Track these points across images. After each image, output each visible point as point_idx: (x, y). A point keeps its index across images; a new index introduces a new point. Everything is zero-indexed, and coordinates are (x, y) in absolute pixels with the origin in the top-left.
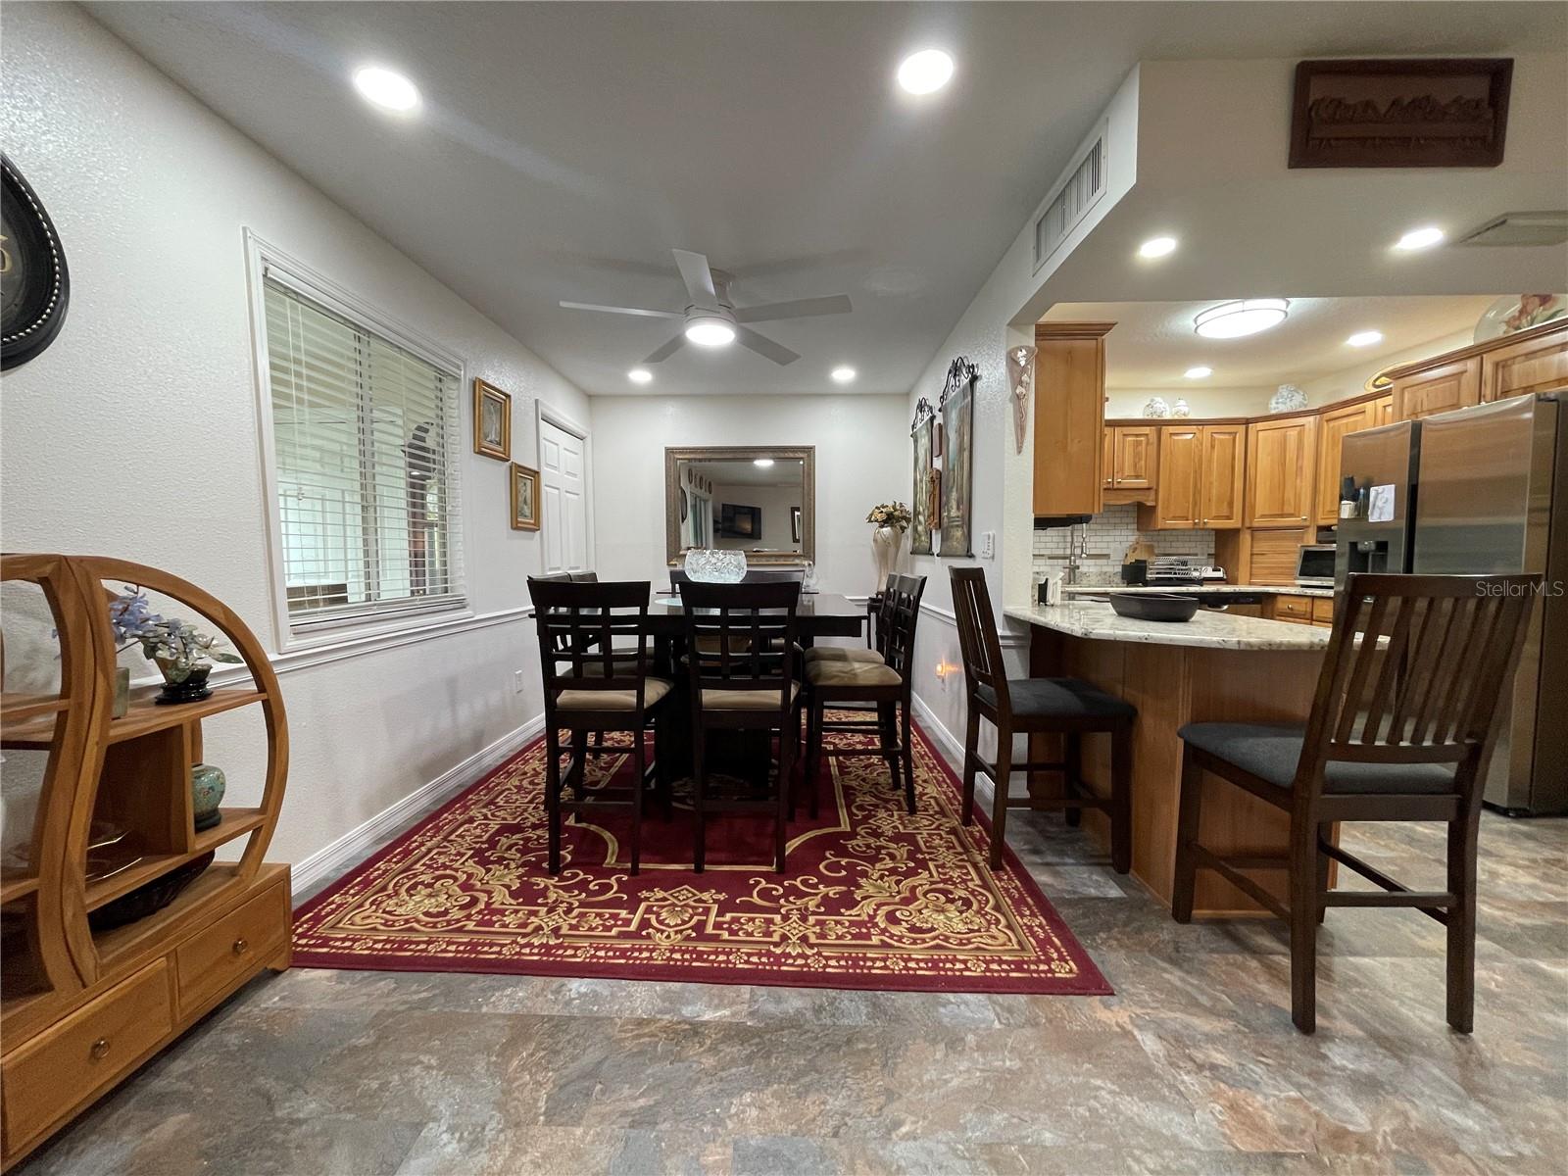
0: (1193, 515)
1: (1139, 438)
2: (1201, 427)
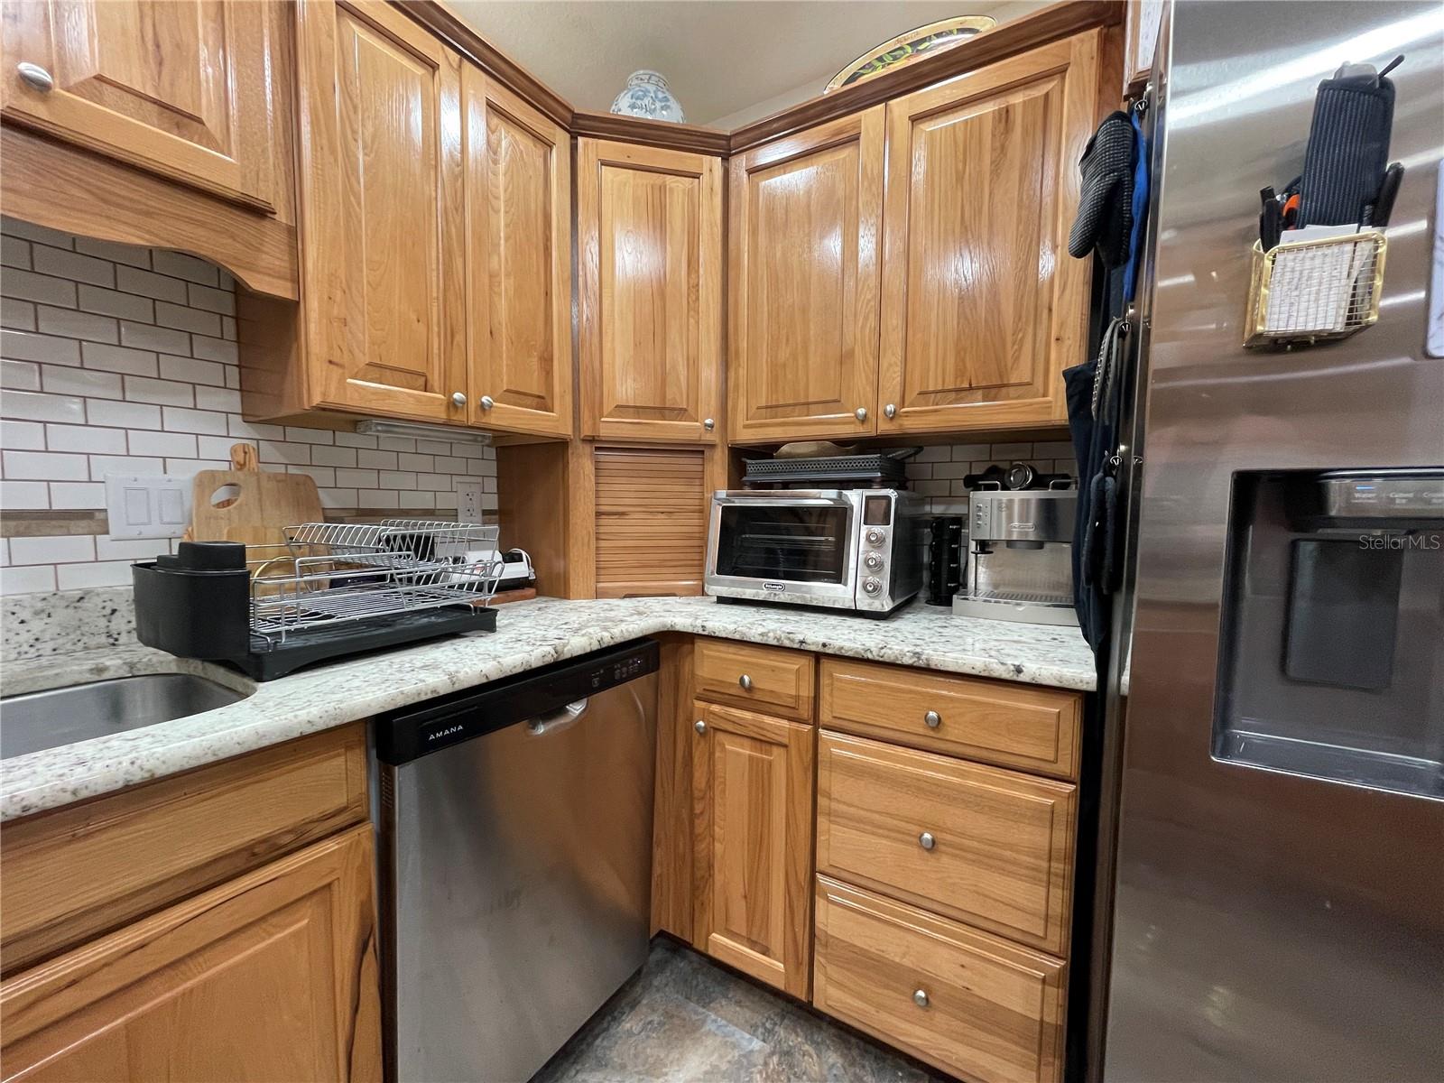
0: (446, 375)
2: (454, 57)
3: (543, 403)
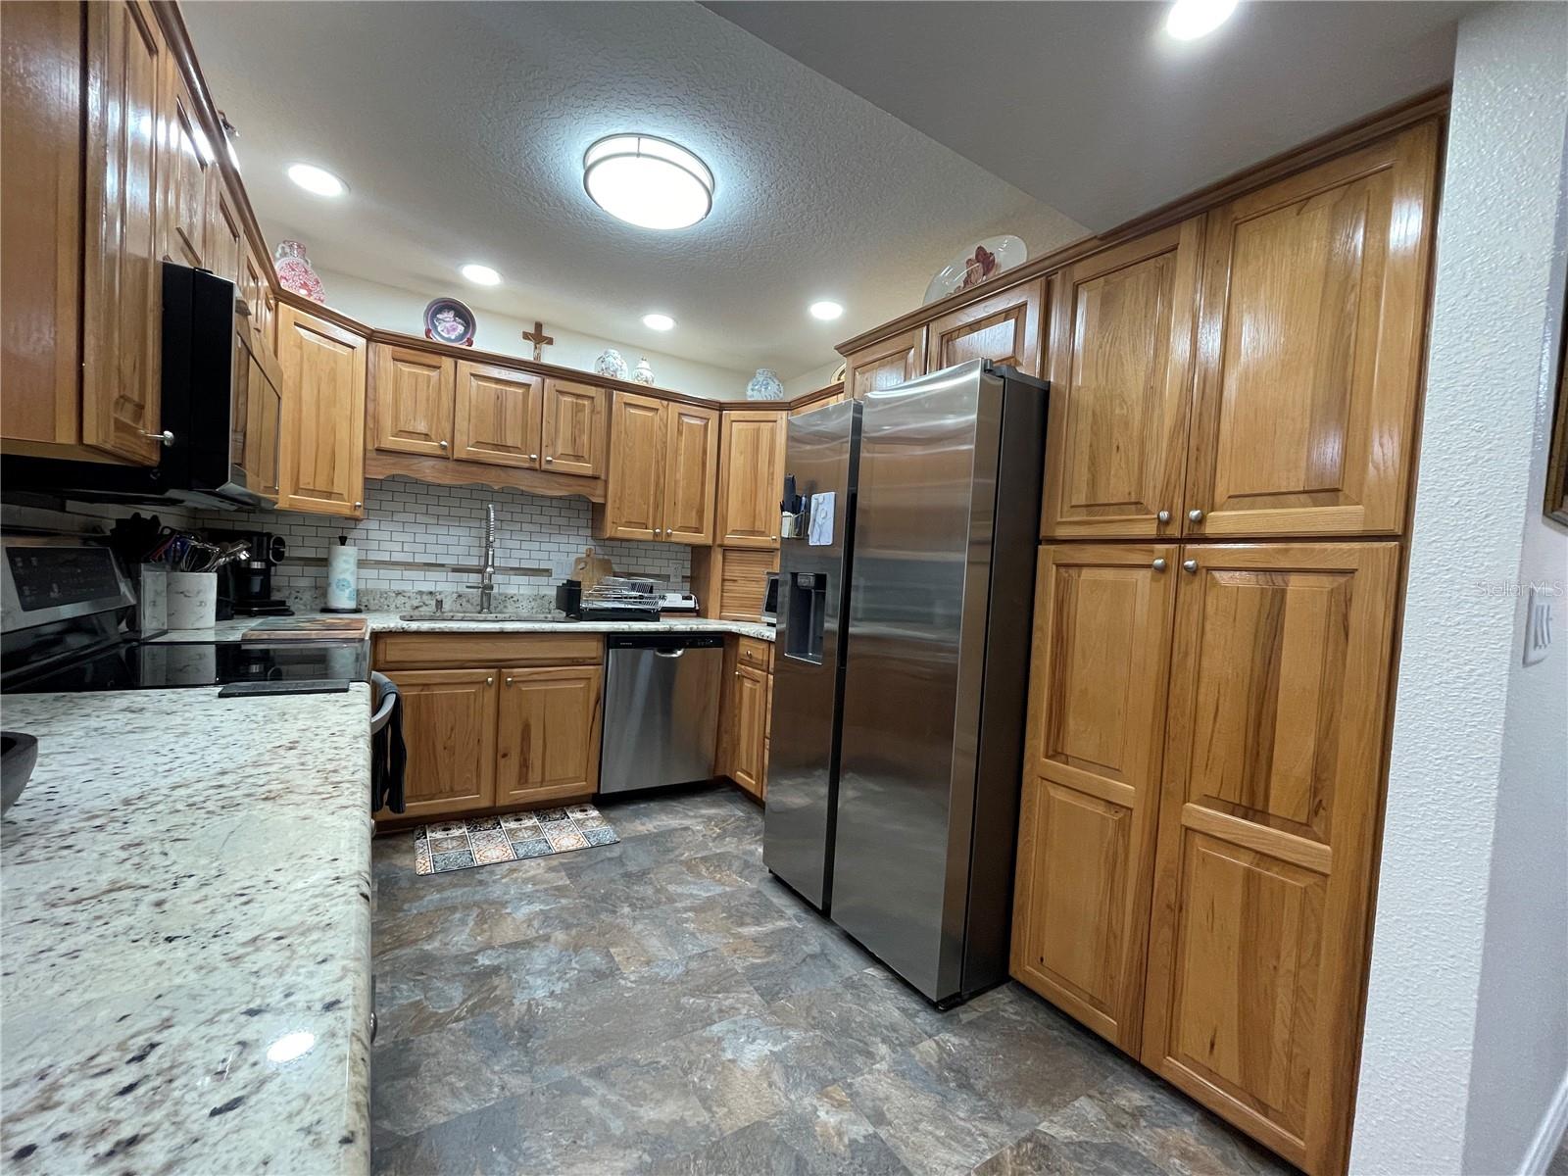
0: (654, 523)
1: (580, 401)
2: (665, 403)
3: (698, 530)
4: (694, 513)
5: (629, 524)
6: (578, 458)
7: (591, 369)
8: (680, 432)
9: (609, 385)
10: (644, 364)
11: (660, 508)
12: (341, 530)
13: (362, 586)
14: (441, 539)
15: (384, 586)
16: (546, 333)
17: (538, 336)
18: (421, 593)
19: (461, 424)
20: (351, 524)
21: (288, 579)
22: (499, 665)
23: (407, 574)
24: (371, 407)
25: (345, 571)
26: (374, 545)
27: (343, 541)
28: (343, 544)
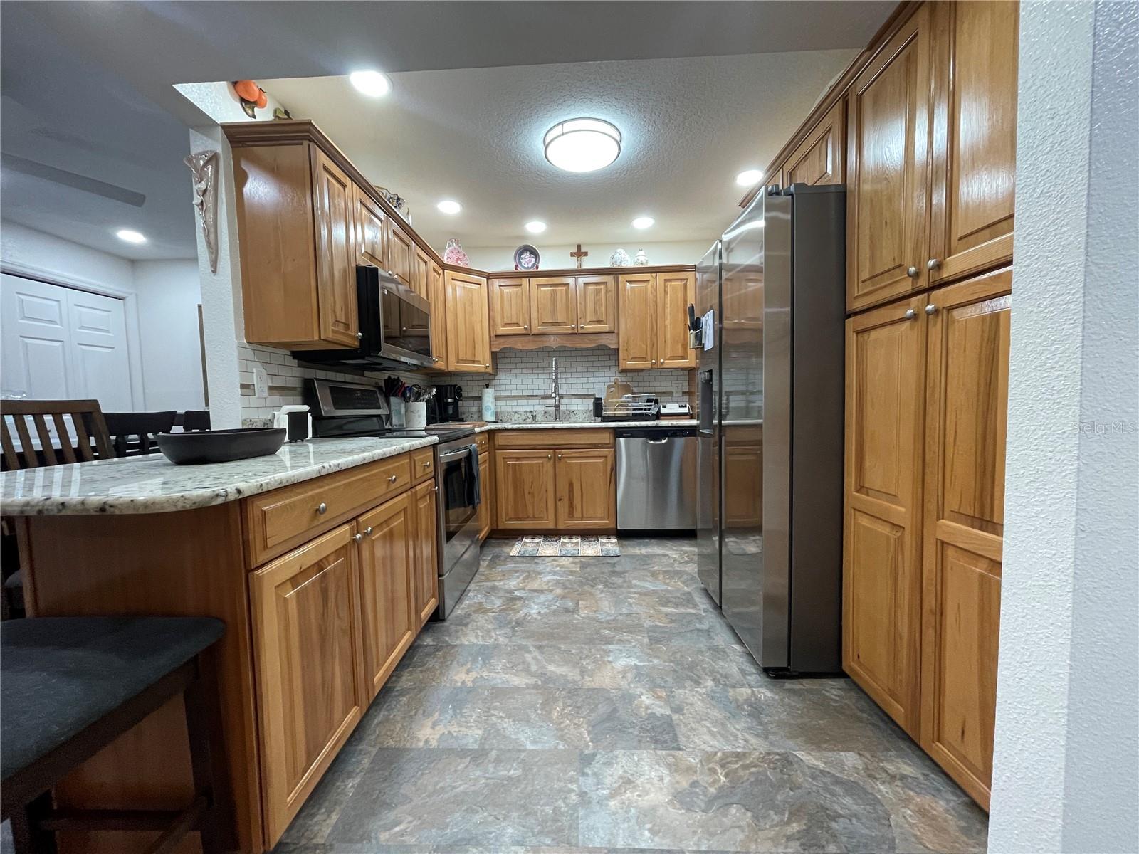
0: (651, 356)
1: (598, 287)
2: (654, 275)
3: (683, 358)
4: (680, 346)
5: (634, 359)
6: (599, 322)
7: (607, 265)
8: (666, 292)
9: (616, 272)
10: (641, 253)
11: (655, 346)
12: (486, 380)
13: (499, 410)
14: (535, 381)
15: (509, 409)
16: (583, 250)
17: (579, 253)
18: (526, 412)
19: (535, 315)
20: (492, 377)
21: (466, 407)
22: (554, 447)
23: (520, 402)
24: (491, 313)
25: (488, 402)
26: (503, 388)
27: (487, 386)
28: (488, 387)
